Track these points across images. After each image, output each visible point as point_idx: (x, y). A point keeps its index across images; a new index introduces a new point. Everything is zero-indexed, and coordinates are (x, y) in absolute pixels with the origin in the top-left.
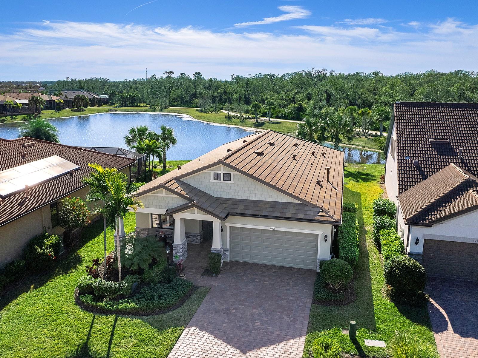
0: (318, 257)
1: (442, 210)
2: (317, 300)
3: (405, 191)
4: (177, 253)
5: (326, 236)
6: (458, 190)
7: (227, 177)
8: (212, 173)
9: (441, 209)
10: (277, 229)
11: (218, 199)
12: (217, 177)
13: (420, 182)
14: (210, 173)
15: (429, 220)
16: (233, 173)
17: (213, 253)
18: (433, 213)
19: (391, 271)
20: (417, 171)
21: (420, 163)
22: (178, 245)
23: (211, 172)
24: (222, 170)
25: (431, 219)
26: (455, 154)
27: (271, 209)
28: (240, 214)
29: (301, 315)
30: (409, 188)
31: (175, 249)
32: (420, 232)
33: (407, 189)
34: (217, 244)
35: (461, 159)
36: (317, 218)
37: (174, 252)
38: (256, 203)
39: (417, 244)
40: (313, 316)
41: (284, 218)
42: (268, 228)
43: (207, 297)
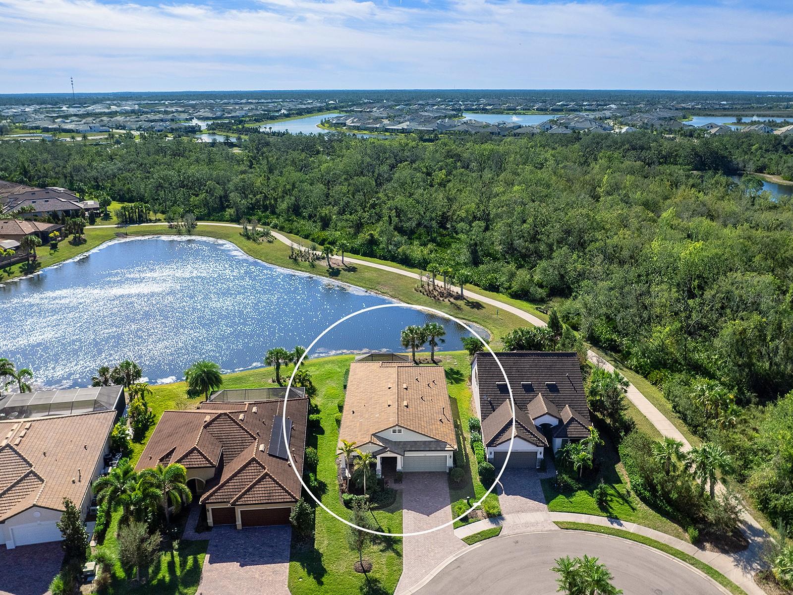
0: (448, 466)
2: (451, 488)
5: (450, 457)
7: (400, 431)
10: (427, 455)
11: (395, 442)
12: (394, 432)
13: (491, 413)
15: (495, 443)
16: (402, 429)
17: (397, 472)
18: (497, 440)
20: (490, 406)
21: (491, 400)
22: (379, 469)
23: (392, 429)
24: (397, 428)
27: (423, 446)
28: (409, 450)
29: (446, 495)
31: (378, 472)
32: (492, 449)
34: (399, 467)
36: (446, 449)
37: (377, 474)
38: (416, 443)
39: (491, 455)
40: (451, 496)
41: (430, 449)
42: (423, 455)
43: (403, 495)
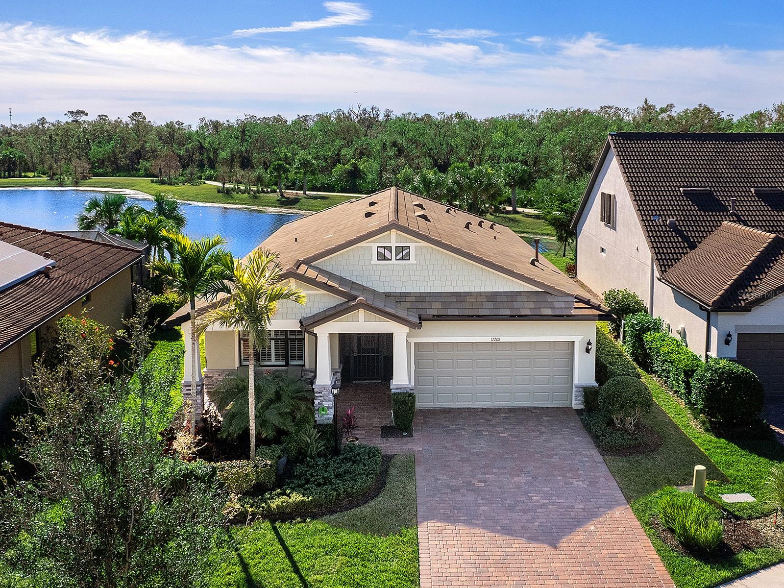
0: (576, 381)
1: (757, 285)
2: (606, 449)
3: (669, 268)
4: (323, 403)
5: (589, 343)
6: (768, 254)
7: (403, 253)
8: (374, 246)
9: (755, 283)
10: (503, 339)
11: (387, 295)
12: (382, 254)
13: (687, 253)
14: (370, 248)
15: (744, 300)
16: (415, 245)
17: (395, 394)
18: (746, 291)
19: (711, 387)
20: (677, 237)
21: (677, 224)
22: (324, 387)
23: (372, 245)
24: (394, 239)
25: (747, 299)
26: (725, 209)
27: (491, 305)
28: (438, 316)
29: (597, 474)
30: (674, 263)
31: (320, 395)
32: (732, 322)
33: (672, 265)
34: (401, 378)
35: (735, 215)
36: (573, 312)
37: (316, 402)
38: (460, 297)
39: (727, 342)
41: (519, 316)
42: (488, 339)
43: (419, 470)
